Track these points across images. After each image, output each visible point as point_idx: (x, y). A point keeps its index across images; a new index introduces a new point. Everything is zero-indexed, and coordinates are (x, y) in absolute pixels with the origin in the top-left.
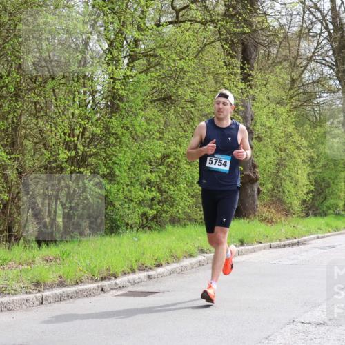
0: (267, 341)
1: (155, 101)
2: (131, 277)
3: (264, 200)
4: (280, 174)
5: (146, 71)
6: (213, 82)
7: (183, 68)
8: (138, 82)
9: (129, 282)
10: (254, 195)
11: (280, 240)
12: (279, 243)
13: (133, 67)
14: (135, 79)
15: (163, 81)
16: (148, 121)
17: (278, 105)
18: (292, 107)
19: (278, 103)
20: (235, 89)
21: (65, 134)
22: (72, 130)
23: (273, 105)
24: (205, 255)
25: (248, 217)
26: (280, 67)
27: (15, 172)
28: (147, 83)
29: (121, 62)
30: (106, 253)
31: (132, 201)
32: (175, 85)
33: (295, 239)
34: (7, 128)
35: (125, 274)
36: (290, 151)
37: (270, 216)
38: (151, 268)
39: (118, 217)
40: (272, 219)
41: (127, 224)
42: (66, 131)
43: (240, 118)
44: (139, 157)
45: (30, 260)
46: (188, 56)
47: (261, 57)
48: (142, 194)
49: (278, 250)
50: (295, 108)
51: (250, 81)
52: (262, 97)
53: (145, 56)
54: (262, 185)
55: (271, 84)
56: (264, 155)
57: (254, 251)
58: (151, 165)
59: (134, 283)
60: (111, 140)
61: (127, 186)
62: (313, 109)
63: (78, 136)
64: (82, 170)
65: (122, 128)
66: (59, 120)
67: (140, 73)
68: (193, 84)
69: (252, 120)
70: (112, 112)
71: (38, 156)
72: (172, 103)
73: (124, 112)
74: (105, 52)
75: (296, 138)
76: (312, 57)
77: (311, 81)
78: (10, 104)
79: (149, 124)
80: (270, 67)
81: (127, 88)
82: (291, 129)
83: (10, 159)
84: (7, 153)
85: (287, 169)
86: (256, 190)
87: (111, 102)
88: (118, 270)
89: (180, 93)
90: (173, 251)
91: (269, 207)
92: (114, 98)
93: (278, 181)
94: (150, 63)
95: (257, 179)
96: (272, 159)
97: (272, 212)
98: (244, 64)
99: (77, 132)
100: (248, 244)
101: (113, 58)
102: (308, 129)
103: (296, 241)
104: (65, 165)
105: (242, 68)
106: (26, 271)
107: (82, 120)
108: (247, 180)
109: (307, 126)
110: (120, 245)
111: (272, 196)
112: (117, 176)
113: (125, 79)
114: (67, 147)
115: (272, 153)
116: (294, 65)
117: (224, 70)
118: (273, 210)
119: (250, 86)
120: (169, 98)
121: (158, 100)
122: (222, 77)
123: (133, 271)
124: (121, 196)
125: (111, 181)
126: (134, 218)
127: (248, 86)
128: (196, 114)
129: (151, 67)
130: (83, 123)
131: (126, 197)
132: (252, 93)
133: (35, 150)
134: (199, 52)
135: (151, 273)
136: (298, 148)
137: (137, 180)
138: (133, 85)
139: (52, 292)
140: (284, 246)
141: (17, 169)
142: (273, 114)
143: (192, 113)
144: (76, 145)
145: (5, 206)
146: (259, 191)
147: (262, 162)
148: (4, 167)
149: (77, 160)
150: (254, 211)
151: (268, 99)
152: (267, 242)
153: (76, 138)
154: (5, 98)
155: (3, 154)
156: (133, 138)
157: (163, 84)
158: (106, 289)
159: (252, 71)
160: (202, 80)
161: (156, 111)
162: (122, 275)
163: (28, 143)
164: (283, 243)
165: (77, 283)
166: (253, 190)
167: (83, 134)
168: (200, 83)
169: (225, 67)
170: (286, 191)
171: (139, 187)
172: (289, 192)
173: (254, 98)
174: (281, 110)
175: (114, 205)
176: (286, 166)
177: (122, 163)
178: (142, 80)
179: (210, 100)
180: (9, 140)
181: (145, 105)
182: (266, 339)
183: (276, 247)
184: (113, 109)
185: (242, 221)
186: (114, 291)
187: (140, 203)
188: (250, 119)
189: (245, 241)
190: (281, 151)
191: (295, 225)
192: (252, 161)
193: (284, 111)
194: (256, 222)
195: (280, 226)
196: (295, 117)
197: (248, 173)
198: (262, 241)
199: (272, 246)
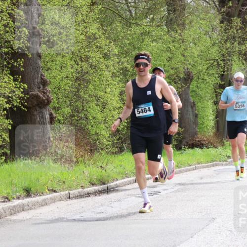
4: (82, 94)
11: (82, 187)
12: (80, 190)
33: (104, 184)
49: (79, 200)
54: (56, 109)
56: (58, 67)
75: (102, 42)
82: (94, 29)
85: (91, 86)
86: (47, 116)
93: (78, 103)
95: (49, 102)
96: (69, 71)
100: (37, 194)
102: (119, 29)
103: (104, 187)
108: (35, 102)
109: (118, 25)
115: (69, 63)
136: (106, 56)
140: (89, 194)
146: (52, 119)
147: (55, 77)
152: (64, 190)
164: (87, 190)
166: (43, 117)
170: (90, 117)
172: (94, 118)
176: (88, 82)
189: (33, 189)
190: (82, 61)
191: (104, 165)
192: (42, 75)
193: (84, 3)
194: (49, 162)
195: (82, 166)
196: (101, 11)
197: (36, 92)
198: (57, 188)
199: (71, 196)
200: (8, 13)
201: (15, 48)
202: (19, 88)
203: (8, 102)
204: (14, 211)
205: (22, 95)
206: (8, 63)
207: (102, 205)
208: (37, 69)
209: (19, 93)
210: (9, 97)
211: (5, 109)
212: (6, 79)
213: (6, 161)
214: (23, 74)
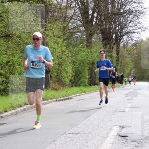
1: (2, 37)
3: (53, 80)
4: (60, 69)
10: (49, 78)
12: (60, 99)
17: (58, 38)
18: (64, 39)
23: (56, 38)
24: (27, 106)
26: (58, 21)
36: (64, 58)
38: (2, 113)
40: (57, 88)
47: (50, 17)
49: (59, 102)
52: (51, 35)
54: (52, 73)
55: (54, 29)
62: (74, 40)
75: (66, 52)
76: (72, 17)
80: (54, 21)
82: (64, 49)
85: (63, 66)
86: (49, 76)
90: (12, 105)
91: (56, 83)
93: (59, 72)
95: (50, 71)
96: (56, 62)
100: (46, 100)
102: (72, 48)
103: (67, 98)
109: (71, 47)
111: (57, 79)
115: (56, 59)
118: (57, 85)
119: (45, 30)
120: (9, 35)
121: (4, 36)
128: (22, 43)
132: (46, 33)
135: (2, 115)
140: (62, 100)
142: (56, 42)
146: (51, 76)
150: (49, 85)
151: (54, 35)
152: (55, 99)
157: (6, 29)
161: (3, 42)
164: (62, 99)
172: (64, 76)
173: (47, 35)
174: (59, 40)
176: (62, 65)
179: (27, 36)
182: (53, 141)
188: (46, 44)
190: (60, 59)
191: (67, 91)
193: (61, 41)
195: (60, 91)
196: (66, 43)
197: (46, 68)
198: (52, 98)
199: (57, 100)
207: (67, 103)
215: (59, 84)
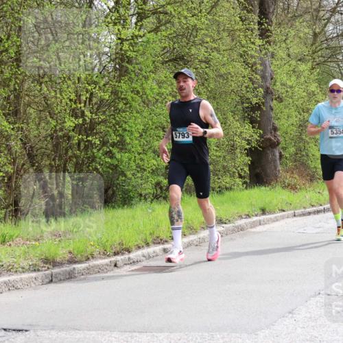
0: (291, 315)
1: (166, 62)
2: (146, 251)
3: (286, 165)
4: (304, 137)
5: (156, 30)
6: (228, 40)
7: (196, 25)
8: (148, 42)
9: (144, 256)
10: (276, 160)
11: (304, 208)
12: (303, 210)
13: (141, 26)
14: (144, 39)
15: (175, 40)
16: (160, 84)
17: (299, 62)
18: (315, 63)
19: (299, 60)
20: (253, 46)
21: (71, 100)
22: (79, 96)
23: (293, 62)
24: (224, 225)
25: (270, 184)
26: (301, 20)
27: (19, 142)
28: (157, 43)
29: (128, 21)
30: (118, 226)
31: (145, 170)
32: (187, 44)
33: (321, 205)
34: (9, 96)
35: (139, 248)
37: (293, 182)
38: (166, 241)
39: (130, 188)
40: (295, 185)
41: (141, 195)
42: (71, 98)
43: (259, 77)
44: (150, 123)
45: (38, 236)
46: (200, 12)
47: (279, 11)
48: (155, 163)
49: (302, 218)
50: (318, 64)
51: (268, 37)
52: (282, 54)
53: (154, 14)
54: (284, 149)
55: (291, 39)
56: (286, 117)
57: (277, 220)
58: (164, 131)
59: (149, 257)
60: (121, 105)
61: (139, 154)
62: (338, 65)
63: (85, 102)
64: (90, 138)
65: (132, 92)
66: (65, 86)
67: (149, 32)
68: (207, 43)
69: (272, 79)
70: (120, 76)
71: (43, 124)
72: (185, 64)
73: (133, 76)
74: (110, 11)
75: (320, 97)
76: (335, 8)
77: (335, 35)
78: (11, 69)
79: (160, 87)
80: (289, 21)
81: (136, 49)
82: (313, 87)
83: (13, 129)
84: (9, 123)
86: (277, 154)
87: (119, 64)
88: (131, 244)
89: (193, 52)
90: (190, 222)
91: (293, 173)
92: (122, 60)
93: (301, 144)
94: (159, 21)
95: (278, 143)
96: (294, 120)
97: (295, 178)
98: (261, 19)
99: (83, 98)
100: (270, 213)
101: (120, 16)
103: (322, 208)
104: (72, 133)
105: (260, 24)
106: (34, 247)
107: (89, 85)
108: (268, 144)
110: (133, 218)
111: (295, 161)
112: (128, 144)
113: (133, 39)
114: (74, 114)
115: (294, 114)
116: (316, 18)
117: (240, 26)
118: (295, 176)
119: (269, 42)
120: (182, 58)
121: (170, 61)
122: (238, 33)
123: (148, 245)
124: (133, 165)
125: (122, 149)
126: (148, 188)
127: (267, 42)
128: (211, 74)
129: (161, 25)
130: (90, 88)
131: (138, 166)
132: (271, 50)
133: (40, 118)
134: (213, 7)
135: (166, 246)
137: (150, 148)
138: (141, 45)
139: (62, 269)
140: (309, 213)
141: (21, 140)
142: (294, 71)
143: (206, 74)
144: (83, 112)
145: (10, 179)
146: (281, 156)
147: (283, 125)
148: (8, 138)
149: (85, 128)
150: (276, 177)
151: (289, 56)
152: (290, 210)
153: (82, 105)
154: (6, 64)
155: (5, 123)
156: (144, 102)
157: (174, 43)
158: (119, 264)
159: (271, 26)
160: (216, 37)
161: (168, 73)
162: (136, 249)
163: (32, 111)
164: (308, 210)
165: (88, 259)
166: (274, 155)
167: (90, 100)
168: (214, 41)
169: (241, 23)
170: (310, 155)
171: (152, 155)
172: (313, 155)
173: (273, 56)
174: (303, 67)
175: (125, 176)
177: (133, 130)
178: (151, 40)
179: (225, 59)
180: (11, 108)
181: (156, 67)
182: (290, 313)
183: (300, 215)
184: (122, 72)
185: (263, 188)
186: (128, 266)
187: (153, 172)
188: (269, 78)
189: (267, 209)
190: (304, 112)
191: (321, 191)
192: (273, 123)
193: (306, 68)
194: (279, 189)
195: (304, 192)
196: (319, 74)
197: (269, 136)
198: (285, 209)
199: (296, 214)
200: (249, 78)
201: (254, 103)
202: (256, 133)
203: (248, 144)
204: (254, 225)
205: (258, 139)
206: (249, 115)
207: (320, 222)
208: (269, 119)
209: (256, 137)
210: (248, 140)
211: (246, 149)
212: (247, 127)
213: (246, 188)
214: (259, 123)
215: (301, 175)
